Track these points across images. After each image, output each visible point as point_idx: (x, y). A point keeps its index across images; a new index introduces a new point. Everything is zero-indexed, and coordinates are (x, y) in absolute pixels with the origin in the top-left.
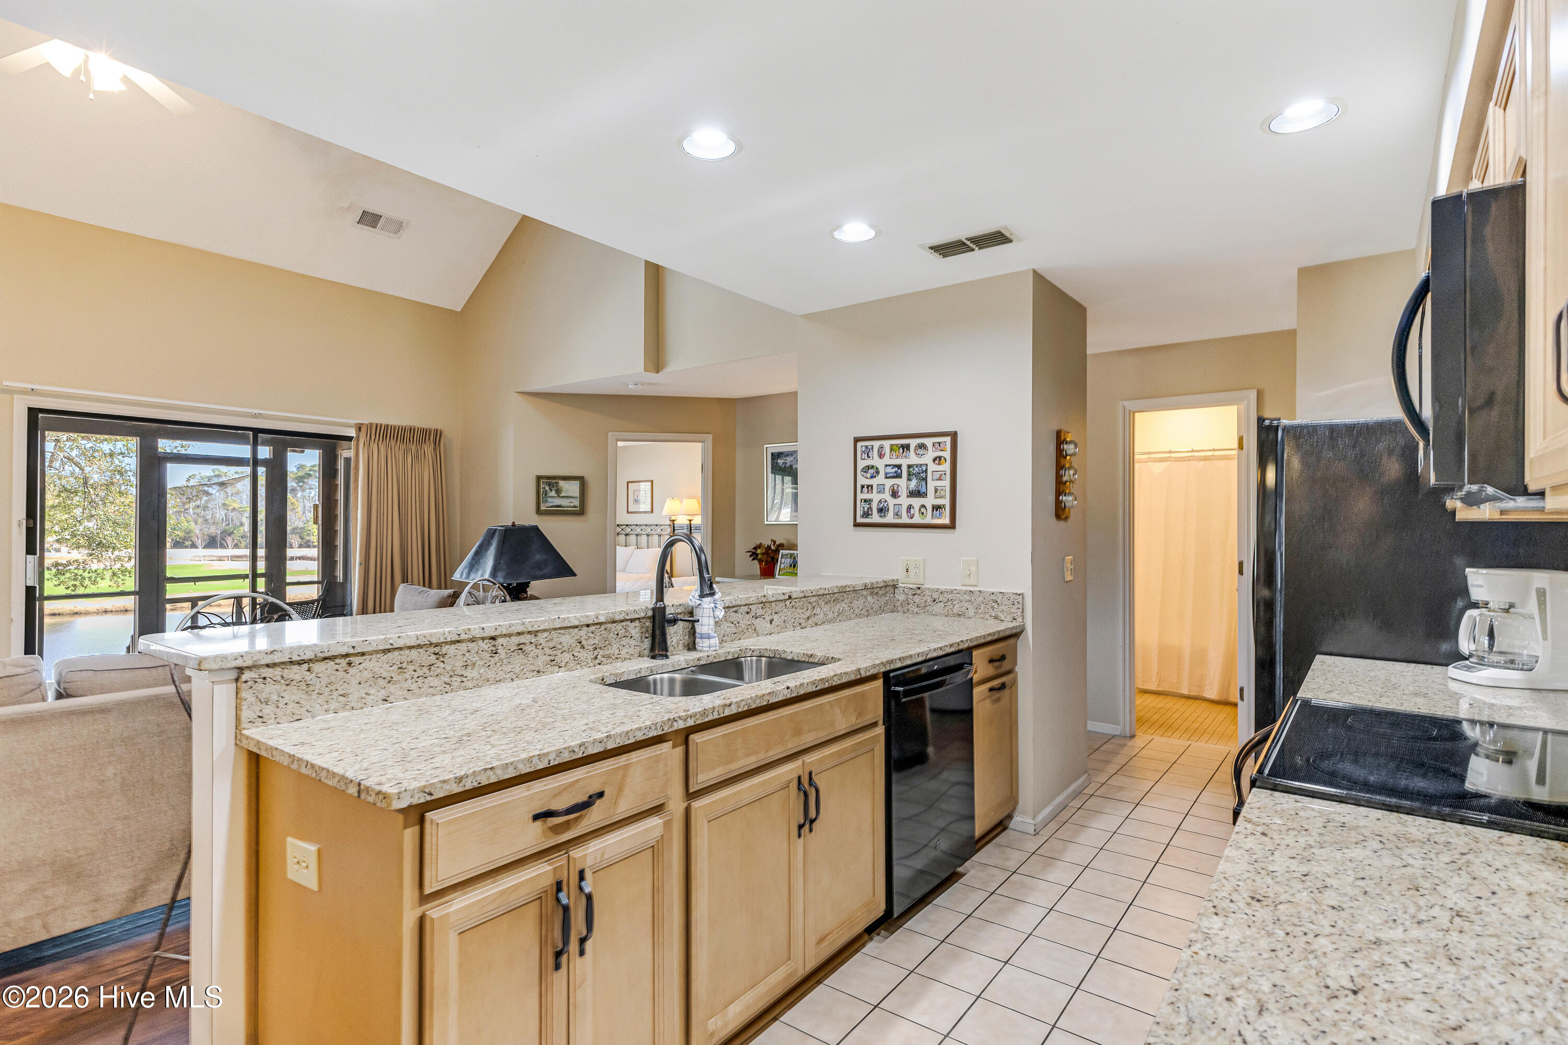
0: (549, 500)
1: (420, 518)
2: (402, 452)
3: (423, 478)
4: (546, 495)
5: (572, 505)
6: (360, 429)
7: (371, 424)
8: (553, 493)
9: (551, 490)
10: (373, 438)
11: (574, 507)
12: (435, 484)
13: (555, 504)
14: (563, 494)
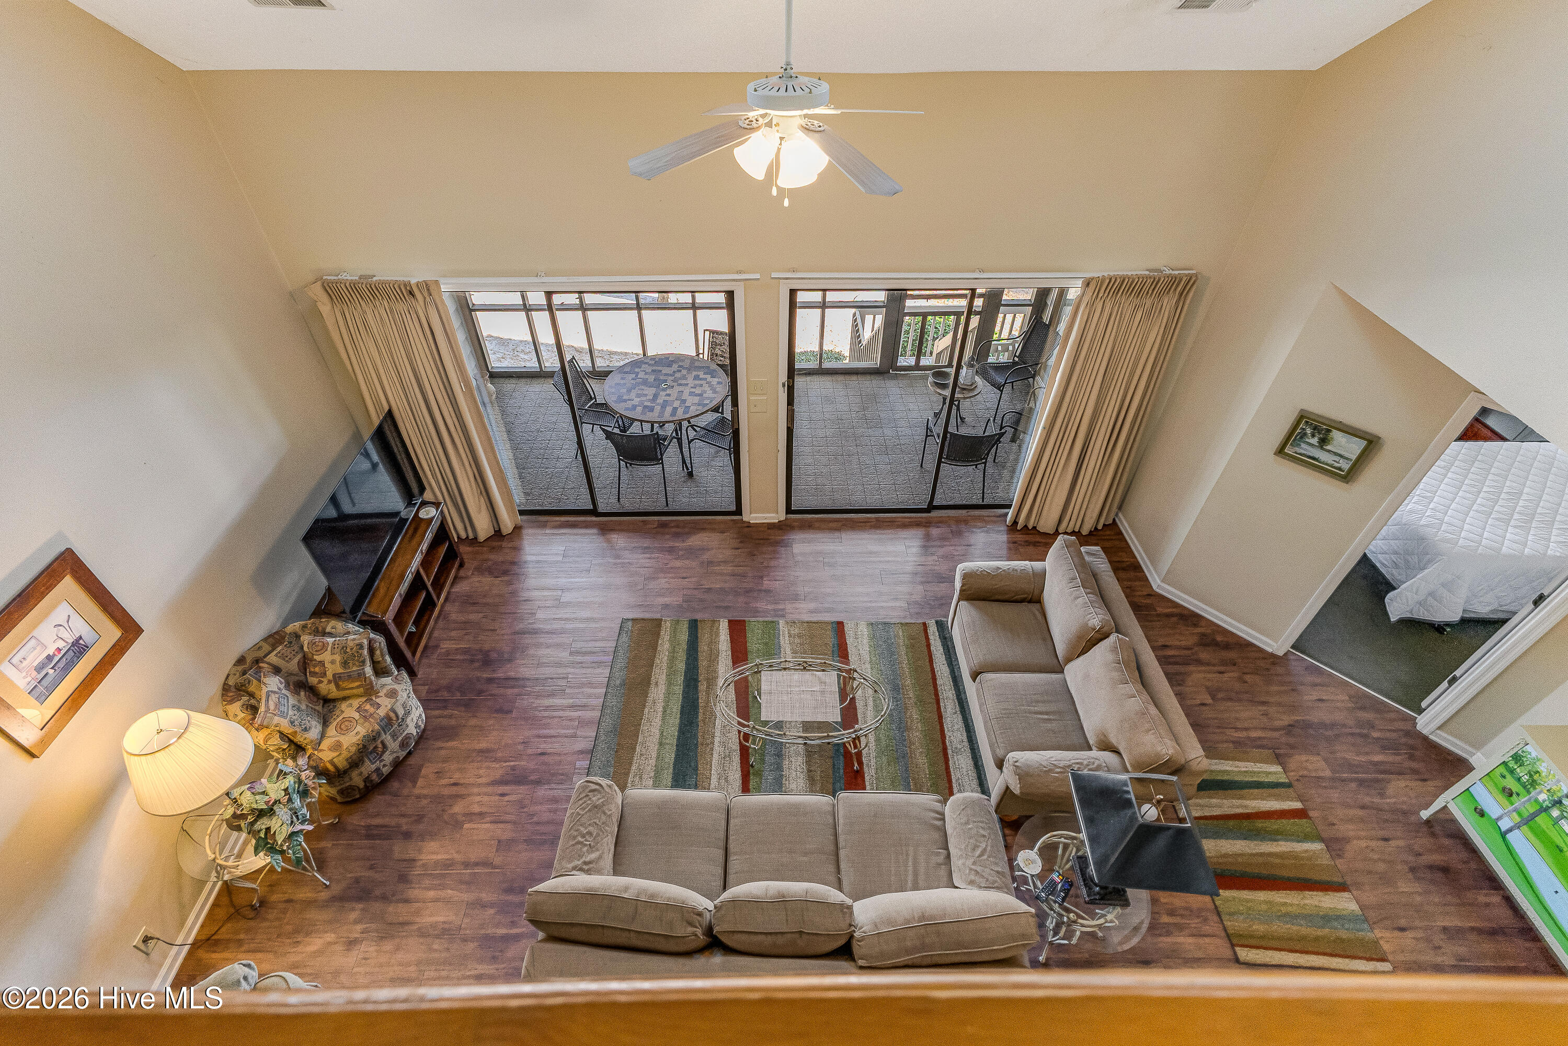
0: (1303, 445)
1: (1127, 384)
2: (1131, 308)
3: (1147, 338)
4: (1301, 438)
5: (1336, 465)
6: (1088, 285)
7: (1104, 278)
8: (1315, 441)
9: (1313, 436)
10: (1100, 295)
11: (1340, 469)
12: (1161, 345)
13: (1311, 455)
14: (1328, 447)
